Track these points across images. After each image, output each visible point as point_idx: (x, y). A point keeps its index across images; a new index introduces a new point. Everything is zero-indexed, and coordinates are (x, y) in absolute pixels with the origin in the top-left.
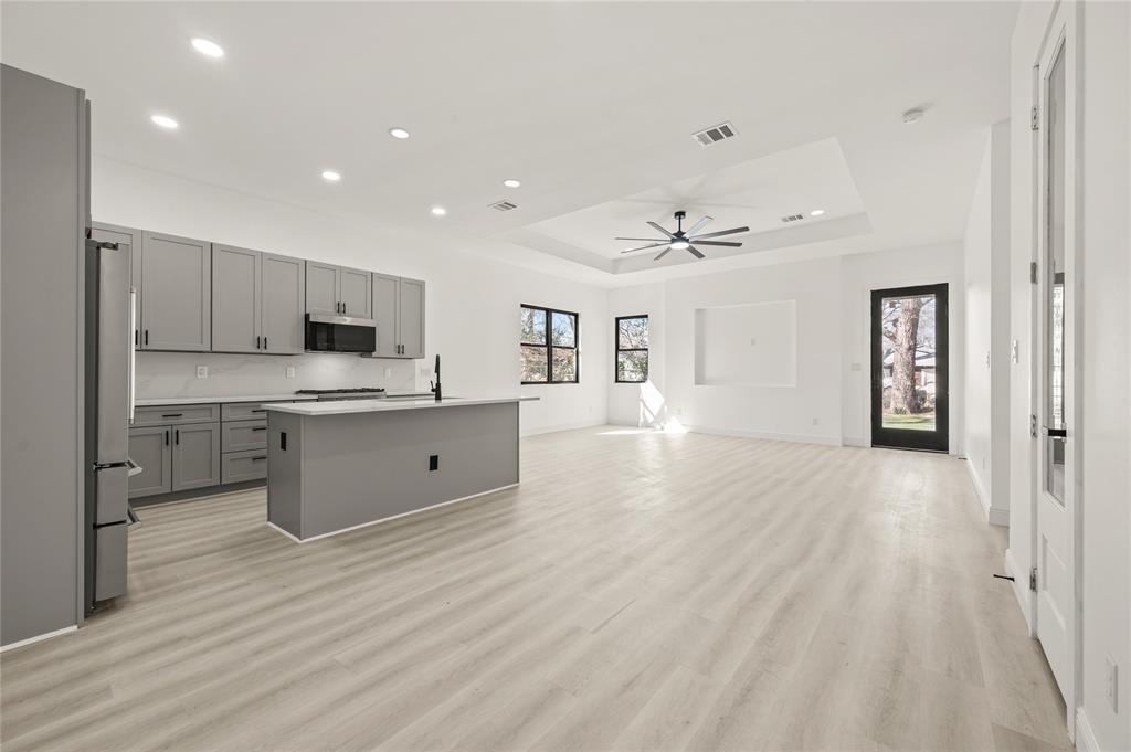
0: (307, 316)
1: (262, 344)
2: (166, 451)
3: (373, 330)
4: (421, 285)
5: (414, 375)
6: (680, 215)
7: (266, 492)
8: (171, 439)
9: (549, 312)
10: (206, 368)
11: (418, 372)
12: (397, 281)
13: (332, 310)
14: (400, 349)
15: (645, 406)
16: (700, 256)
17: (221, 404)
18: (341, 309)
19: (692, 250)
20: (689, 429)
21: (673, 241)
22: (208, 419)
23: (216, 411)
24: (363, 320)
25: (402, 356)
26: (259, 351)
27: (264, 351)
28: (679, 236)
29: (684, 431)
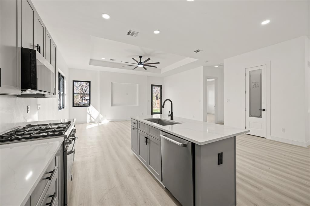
6: (141, 57)
15: (91, 116)
16: (146, 69)
19: (144, 67)
20: (110, 121)
21: (139, 64)
28: (141, 63)
29: (108, 122)
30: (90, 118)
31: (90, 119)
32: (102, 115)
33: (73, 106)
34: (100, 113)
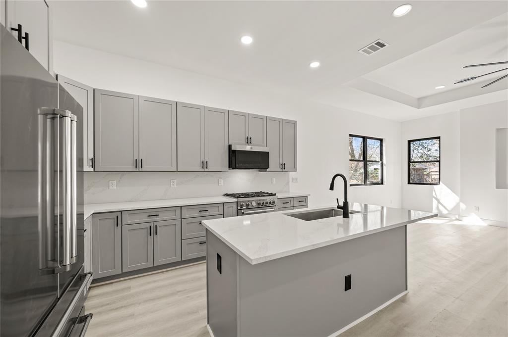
0: (230, 146)
1: (205, 166)
2: (150, 239)
3: (268, 153)
4: (294, 123)
5: (289, 182)
7: (205, 264)
8: (153, 231)
9: (365, 139)
10: (176, 181)
11: (291, 180)
12: (280, 121)
13: (244, 141)
14: (283, 166)
17: (181, 207)
18: (249, 141)
22: (174, 217)
23: (178, 212)
24: (261, 148)
25: (284, 170)
26: (203, 170)
27: (206, 170)
30: (438, 206)
31: (438, 208)
32: (464, 203)
33: (409, 183)
34: (462, 200)
